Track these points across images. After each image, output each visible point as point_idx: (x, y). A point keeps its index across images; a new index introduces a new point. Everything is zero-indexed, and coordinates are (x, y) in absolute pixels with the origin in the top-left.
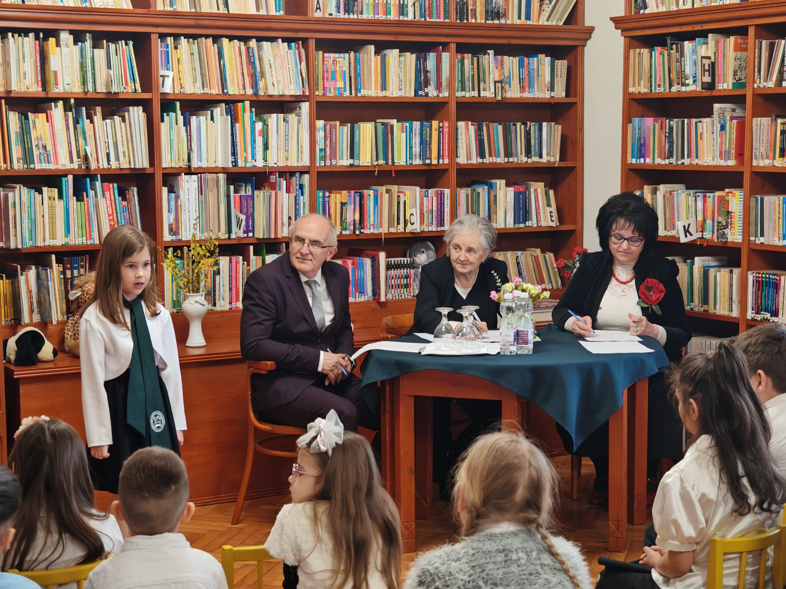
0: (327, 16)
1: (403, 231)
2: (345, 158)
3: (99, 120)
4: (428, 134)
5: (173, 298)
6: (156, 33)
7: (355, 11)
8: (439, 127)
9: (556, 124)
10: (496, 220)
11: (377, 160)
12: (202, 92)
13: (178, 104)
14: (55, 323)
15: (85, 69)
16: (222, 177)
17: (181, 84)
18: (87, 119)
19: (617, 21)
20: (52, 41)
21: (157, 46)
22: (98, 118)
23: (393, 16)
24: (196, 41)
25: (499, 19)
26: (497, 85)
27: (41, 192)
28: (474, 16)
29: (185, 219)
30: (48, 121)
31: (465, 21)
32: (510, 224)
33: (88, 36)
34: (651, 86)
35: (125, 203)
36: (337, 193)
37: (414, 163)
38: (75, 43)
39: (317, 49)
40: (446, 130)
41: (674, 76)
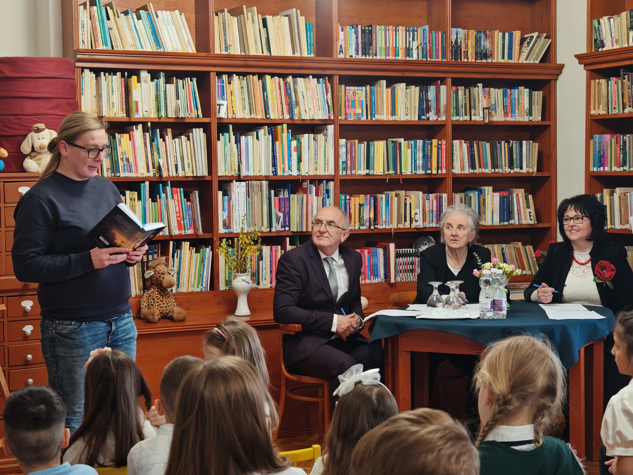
0: (348, 57)
1: (409, 227)
2: (362, 168)
3: (170, 139)
4: (429, 150)
5: (226, 278)
6: (214, 72)
7: (371, 54)
8: (438, 144)
9: (533, 142)
10: (485, 219)
11: (388, 170)
12: (250, 117)
13: (231, 127)
14: (133, 296)
15: (159, 100)
16: (265, 183)
17: (233, 111)
18: (160, 138)
19: (580, 58)
20: (134, 78)
21: (215, 82)
22: (169, 137)
23: (401, 57)
24: (245, 78)
25: (486, 59)
26: (485, 111)
27: (124, 195)
28: (466, 56)
29: (236, 216)
30: (130, 140)
31: (459, 60)
32: (497, 221)
33: (162, 74)
34: (608, 109)
35: (189, 203)
36: (356, 197)
37: (418, 173)
38: (152, 80)
39: (340, 83)
40: (444, 147)
41: (626, 100)
